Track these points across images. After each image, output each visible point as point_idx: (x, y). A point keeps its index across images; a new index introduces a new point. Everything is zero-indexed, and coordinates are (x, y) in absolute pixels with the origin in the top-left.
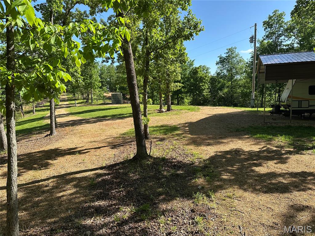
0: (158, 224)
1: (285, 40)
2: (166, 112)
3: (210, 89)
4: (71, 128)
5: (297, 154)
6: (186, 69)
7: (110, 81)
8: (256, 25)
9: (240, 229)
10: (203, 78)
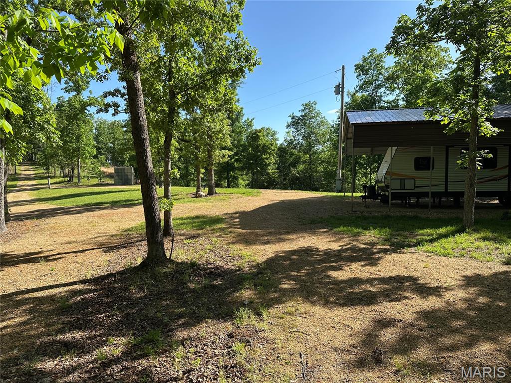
0: (172, 359)
1: (386, 94)
2: (206, 196)
3: (279, 165)
4: (36, 221)
5: (394, 253)
6: (241, 132)
7: (114, 147)
8: (343, 67)
9: (301, 358)
10: (267, 146)
